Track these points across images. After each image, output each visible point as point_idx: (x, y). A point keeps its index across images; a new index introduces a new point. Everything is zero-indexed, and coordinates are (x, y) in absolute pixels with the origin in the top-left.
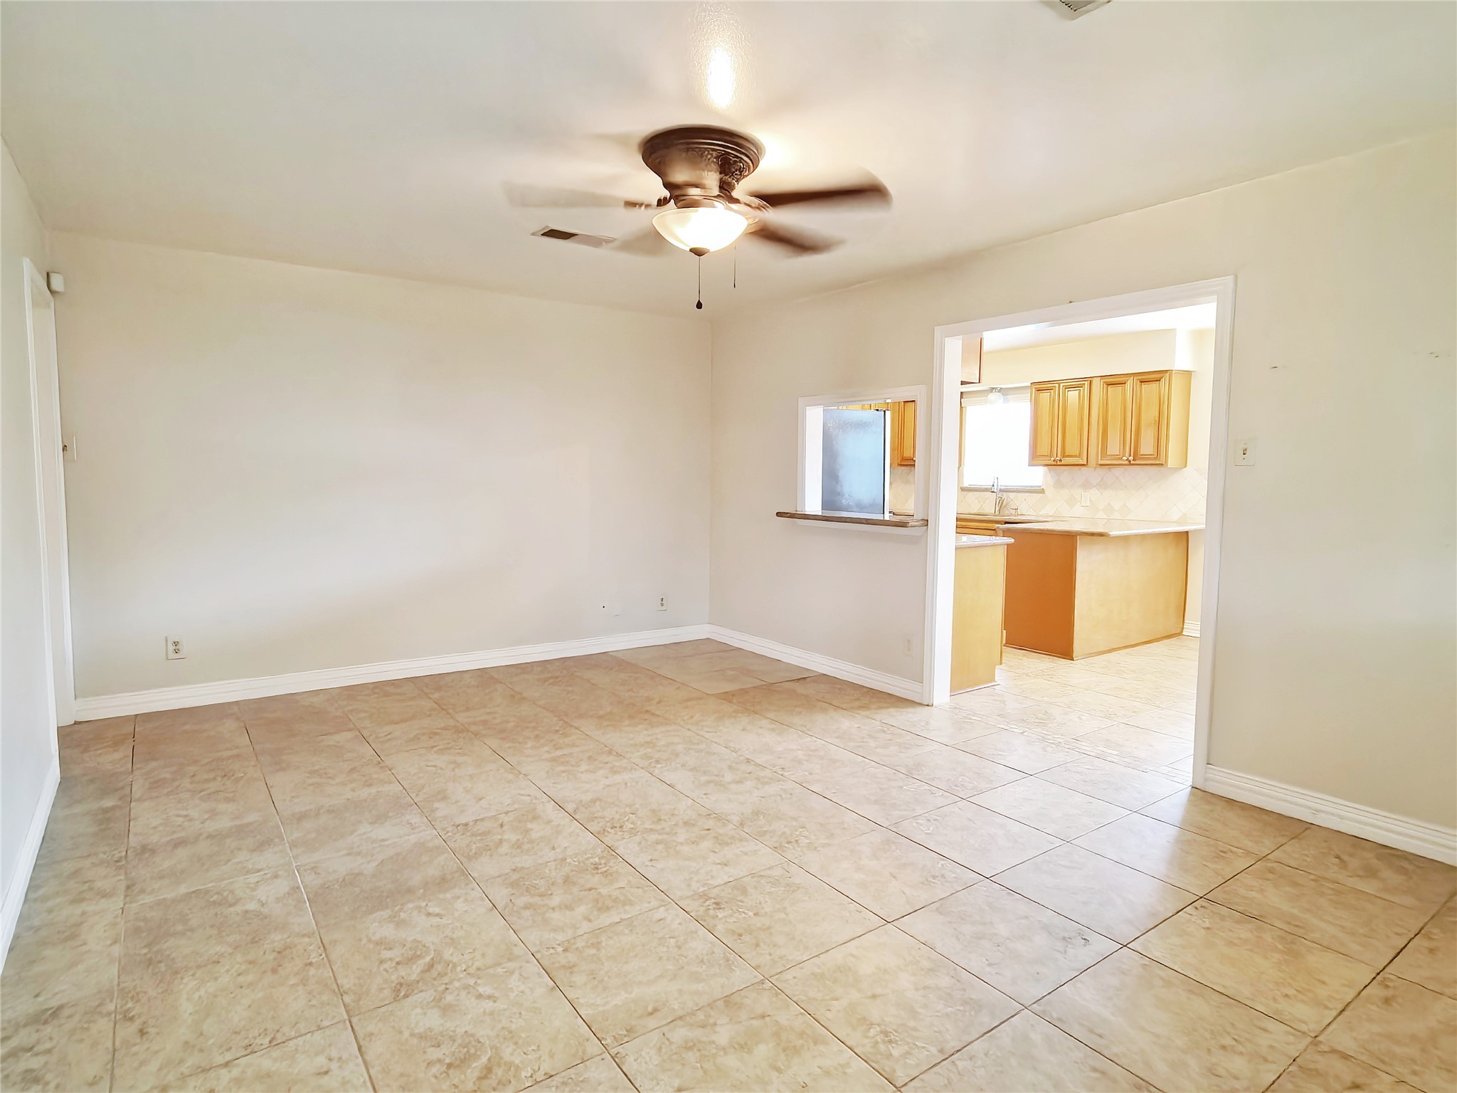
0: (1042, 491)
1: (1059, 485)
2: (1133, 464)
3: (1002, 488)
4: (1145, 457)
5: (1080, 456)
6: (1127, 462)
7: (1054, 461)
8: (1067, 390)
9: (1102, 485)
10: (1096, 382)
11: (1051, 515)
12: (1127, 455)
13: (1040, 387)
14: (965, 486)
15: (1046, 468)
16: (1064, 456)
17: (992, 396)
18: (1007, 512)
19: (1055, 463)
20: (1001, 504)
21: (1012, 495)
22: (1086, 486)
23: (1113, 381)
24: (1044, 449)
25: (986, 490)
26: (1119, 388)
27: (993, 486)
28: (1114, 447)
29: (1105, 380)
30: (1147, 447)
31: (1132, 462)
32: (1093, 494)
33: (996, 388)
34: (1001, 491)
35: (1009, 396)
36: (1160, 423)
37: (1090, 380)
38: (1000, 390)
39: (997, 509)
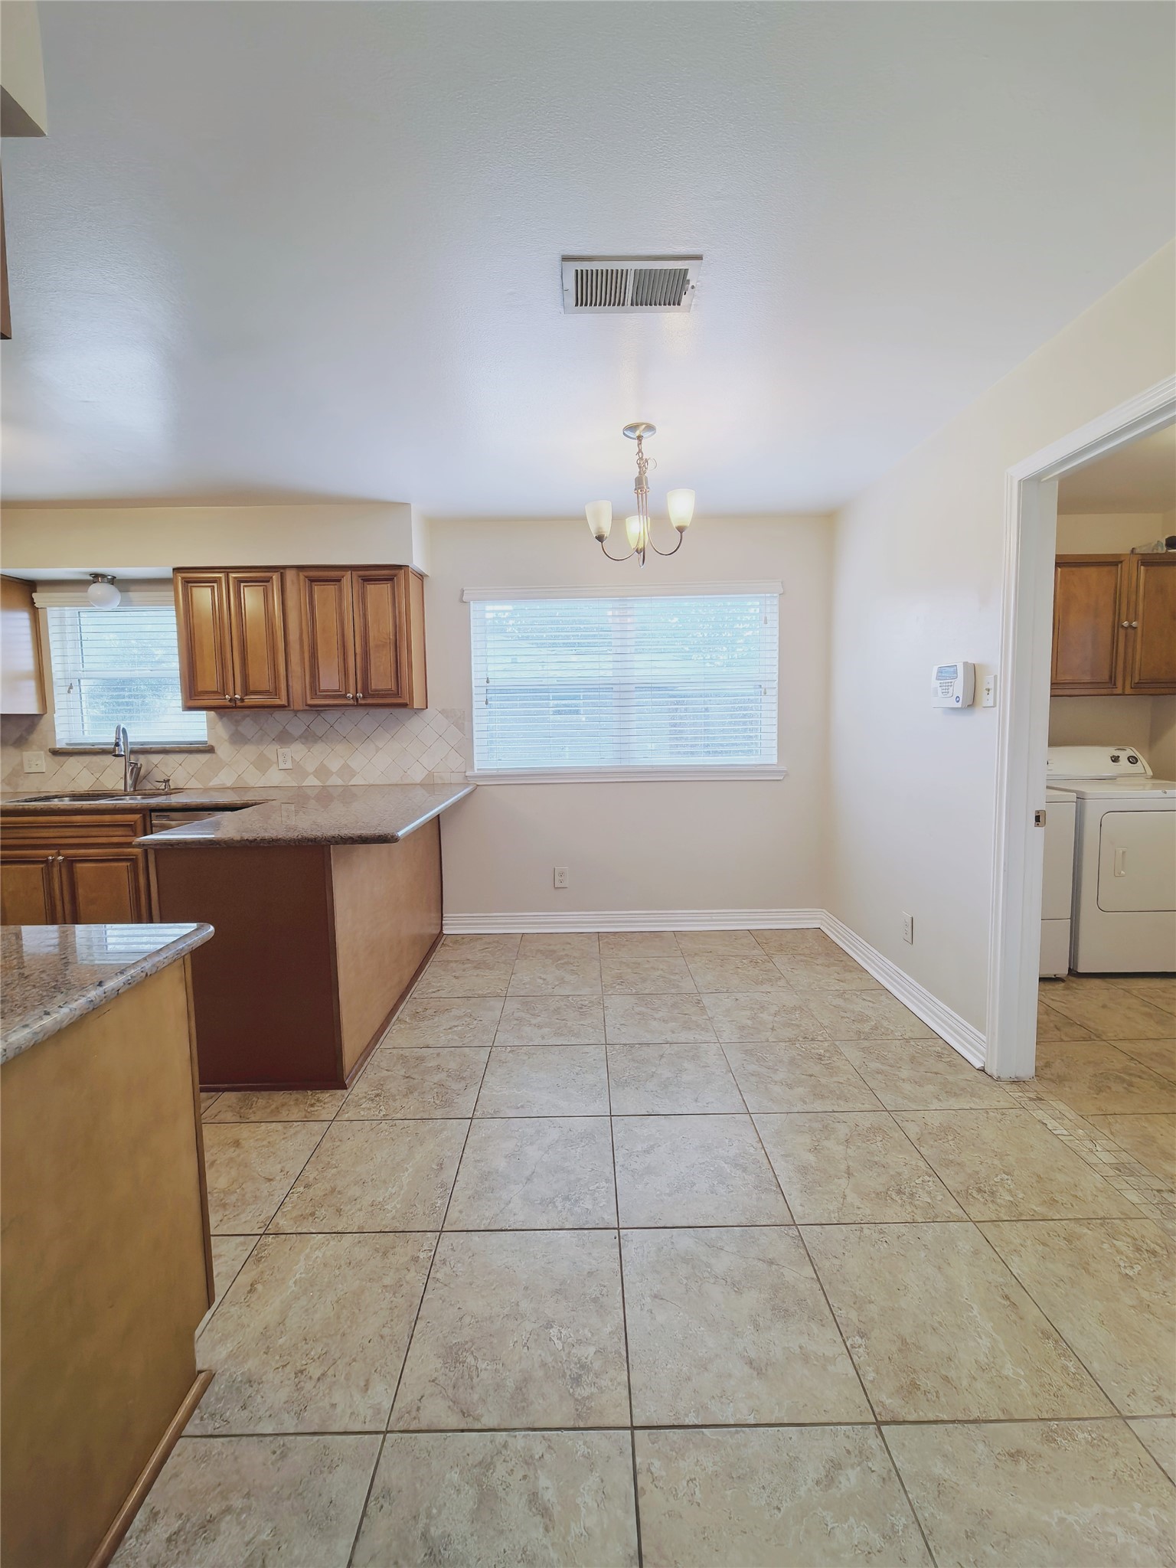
0: (210, 750)
1: (238, 739)
2: (361, 705)
3: (136, 747)
4: (378, 694)
5: (276, 692)
6: (351, 702)
7: (230, 700)
8: (242, 584)
9: (309, 737)
10: (290, 575)
11: (229, 785)
12: (352, 689)
13: (188, 577)
14: (58, 746)
15: (212, 713)
16: (247, 691)
17: (98, 590)
18: (149, 786)
19: (233, 704)
20: (137, 776)
21: (155, 759)
22: (284, 738)
23: (319, 576)
24: (209, 680)
25: (104, 752)
26: (331, 588)
27: (117, 744)
28: (330, 680)
29: (307, 574)
30: (381, 680)
31: (360, 702)
32: (296, 751)
33: (103, 576)
34: (133, 752)
35: (130, 593)
36: (398, 644)
37: (280, 569)
38: (113, 581)
39: (129, 782)
